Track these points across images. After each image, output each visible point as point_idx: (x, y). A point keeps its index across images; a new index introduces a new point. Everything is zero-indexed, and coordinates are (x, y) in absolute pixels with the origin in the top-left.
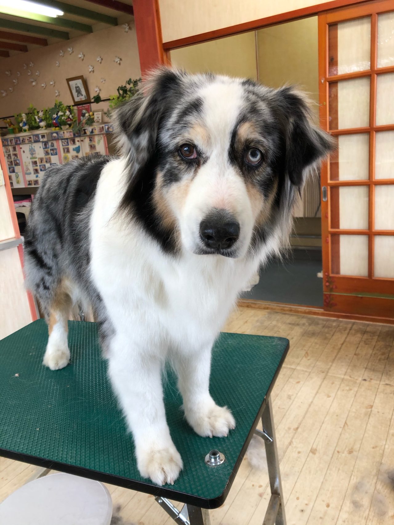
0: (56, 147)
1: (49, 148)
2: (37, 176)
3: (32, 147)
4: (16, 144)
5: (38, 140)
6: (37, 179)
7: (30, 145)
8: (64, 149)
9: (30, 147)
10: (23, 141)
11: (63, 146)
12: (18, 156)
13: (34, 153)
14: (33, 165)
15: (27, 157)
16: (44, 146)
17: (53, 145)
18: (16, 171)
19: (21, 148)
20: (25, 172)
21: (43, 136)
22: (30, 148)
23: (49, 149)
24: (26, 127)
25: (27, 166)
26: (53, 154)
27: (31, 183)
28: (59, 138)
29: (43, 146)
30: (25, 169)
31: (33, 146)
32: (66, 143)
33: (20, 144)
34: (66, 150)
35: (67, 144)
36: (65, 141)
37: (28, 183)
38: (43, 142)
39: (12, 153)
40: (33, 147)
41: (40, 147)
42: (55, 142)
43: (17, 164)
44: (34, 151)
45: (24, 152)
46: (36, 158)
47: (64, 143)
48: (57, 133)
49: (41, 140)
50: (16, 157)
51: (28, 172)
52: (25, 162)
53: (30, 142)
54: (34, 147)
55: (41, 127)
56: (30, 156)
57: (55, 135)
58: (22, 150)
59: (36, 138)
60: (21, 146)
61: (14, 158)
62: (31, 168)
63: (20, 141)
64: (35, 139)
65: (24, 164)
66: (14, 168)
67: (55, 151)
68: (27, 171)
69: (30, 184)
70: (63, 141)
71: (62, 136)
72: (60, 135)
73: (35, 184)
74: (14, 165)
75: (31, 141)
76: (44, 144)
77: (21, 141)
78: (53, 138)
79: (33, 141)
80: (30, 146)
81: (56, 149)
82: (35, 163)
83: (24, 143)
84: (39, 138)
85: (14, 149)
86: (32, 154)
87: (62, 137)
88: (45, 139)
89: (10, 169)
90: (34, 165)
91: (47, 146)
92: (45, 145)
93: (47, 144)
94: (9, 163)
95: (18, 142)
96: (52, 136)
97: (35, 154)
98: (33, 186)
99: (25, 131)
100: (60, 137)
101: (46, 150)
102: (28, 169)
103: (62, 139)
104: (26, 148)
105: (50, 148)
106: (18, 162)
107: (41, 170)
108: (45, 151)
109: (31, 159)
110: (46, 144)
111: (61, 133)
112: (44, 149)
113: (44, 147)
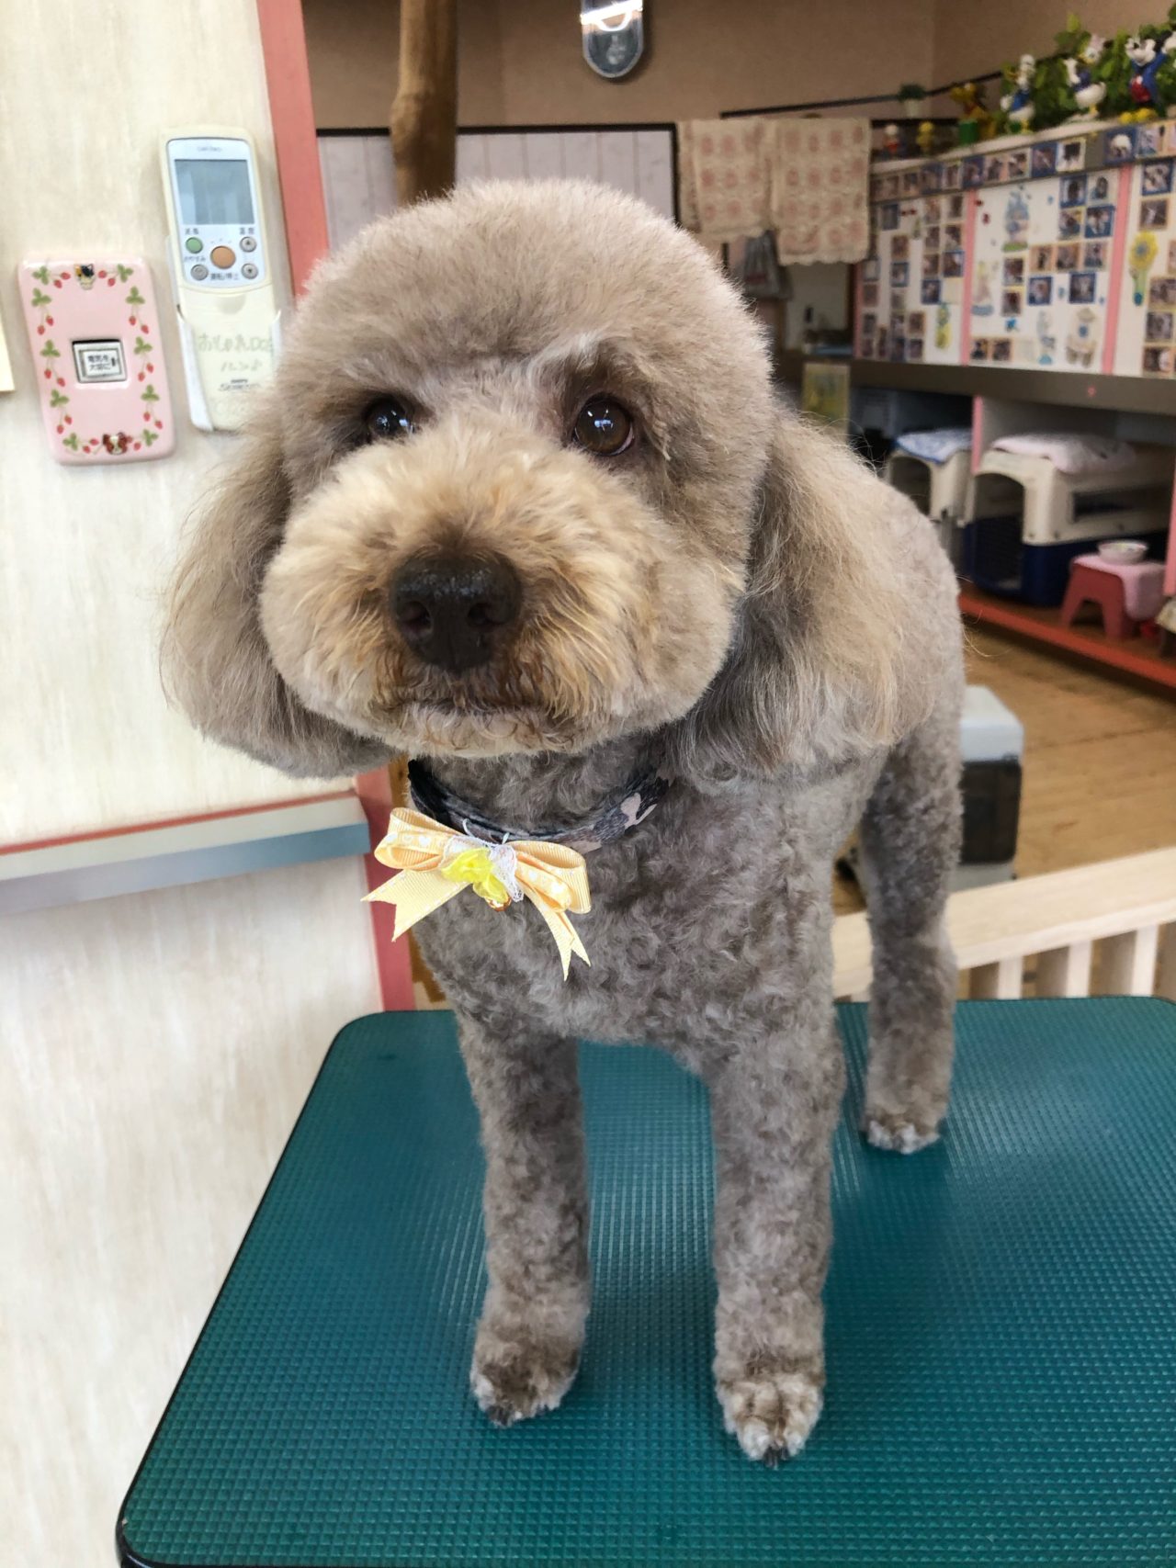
0: (1112, 198)
1: (1082, 203)
2: (1011, 325)
3: (1019, 197)
4: (970, 185)
5: (1049, 165)
6: (1012, 335)
7: (1015, 188)
8: (1144, 210)
9: (1014, 200)
10: (994, 174)
11: (1145, 192)
12: (964, 238)
13: (1021, 222)
14: (1006, 276)
15: (994, 243)
16: (1066, 193)
17: (1101, 193)
18: (944, 296)
19: (979, 203)
20: (974, 303)
21: (1072, 151)
22: (1010, 205)
23: (1083, 209)
24: (1023, 115)
25: (984, 279)
26: (1094, 231)
27: (983, 348)
28: (1137, 156)
29: (1062, 196)
30: (975, 290)
31: (1024, 195)
32: (1159, 179)
33: (979, 186)
34: (1152, 213)
35: (1164, 186)
36: (1159, 172)
37: (973, 348)
38: (1066, 175)
39: (944, 221)
40: (1024, 199)
41: (1050, 200)
42: (1113, 178)
43: (953, 270)
44: (1025, 216)
45: (986, 219)
46: (1023, 246)
47: (1153, 181)
48: (1131, 133)
49: (1062, 166)
50: (954, 242)
51: (984, 303)
52: (982, 264)
53: (1018, 177)
54: (1029, 197)
55: (1081, 107)
56: (1003, 237)
57: (1122, 141)
58: (980, 212)
59: (1040, 159)
60: (983, 194)
61: (948, 245)
62: (998, 287)
63: (980, 173)
64: (1037, 162)
65: (976, 268)
66: (937, 283)
67: (1105, 217)
68: (980, 299)
69: (979, 354)
70: (1151, 169)
71: (1152, 145)
72: (1143, 144)
73: (996, 357)
74: (940, 276)
75: (1020, 173)
76: (1067, 184)
77: (986, 173)
78: (1111, 158)
79: (1027, 175)
80: (1013, 194)
81: (1110, 209)
82: (1015, 268)
83: (995, 181)
84: (1053, 160)
85: (956, 208)
86: (1014, 228)
87: (1152, 151)
88: (1077, 165)
89: (925, 284)
90: (1011, 278)
91: (1076, 195)
92: (1073, 190)
93: (1080, 183)
94: (927, 264)
95: (976, 178)
96: (1107, 149)
97: (1025, 228)
98: (989, 363)
99: (1016, 128)
100: (1141, 152)
101: (1070, 211)
102: (985, 292)
103: (1147, 163)
104: (995, 201)
105: (1090, 203)
106: (957, 259)
107: (1032, 300)
108: (1064, 215)
109: (1007, 248)
110: (1075, 182)
111: (1148, 133)
112: (1063, 205)
113: (1066, 199)
